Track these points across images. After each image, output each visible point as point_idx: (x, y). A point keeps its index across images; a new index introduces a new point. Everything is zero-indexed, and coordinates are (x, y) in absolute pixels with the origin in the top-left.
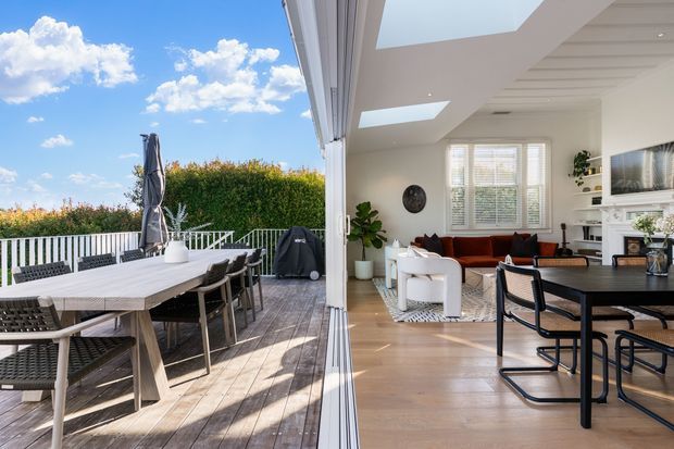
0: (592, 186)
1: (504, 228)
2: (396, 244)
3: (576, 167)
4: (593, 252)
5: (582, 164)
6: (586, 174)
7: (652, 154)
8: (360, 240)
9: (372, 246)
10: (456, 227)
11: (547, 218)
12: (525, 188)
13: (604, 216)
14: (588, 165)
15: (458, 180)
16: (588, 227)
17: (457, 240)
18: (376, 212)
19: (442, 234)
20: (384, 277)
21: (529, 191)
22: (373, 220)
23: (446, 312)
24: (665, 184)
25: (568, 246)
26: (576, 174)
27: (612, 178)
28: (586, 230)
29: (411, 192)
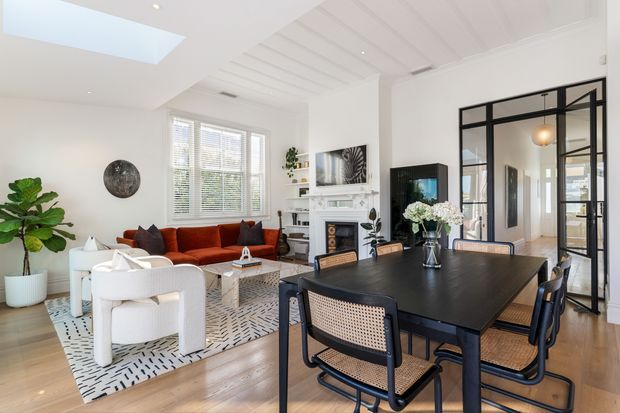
0: (299, 178)
1: (230, 216)
2: (91, 244)
3: (288, 160)
4: (301, 236)
5: (292, 158)
6: (295, 167)
7: (330, 157)
8: (17, 240)
9: (45, 248)
10: (179, 216)
11: (267, 206)
12: (249, 175)
13: (311, 205)
14: (297, 160)
15: (182, 161)
16: (296, 215)
17: (180, 232)
18: (53, 195)
19: (162, 225)
20: (67, 294)
21: (253, 179)
22: (46, 206)
23: (183, 348)
24: (337, 181)
25: (283, 232)
26: (288, 167)
27: (317, 172)
28: (295, 216)
29: (118, 169)
